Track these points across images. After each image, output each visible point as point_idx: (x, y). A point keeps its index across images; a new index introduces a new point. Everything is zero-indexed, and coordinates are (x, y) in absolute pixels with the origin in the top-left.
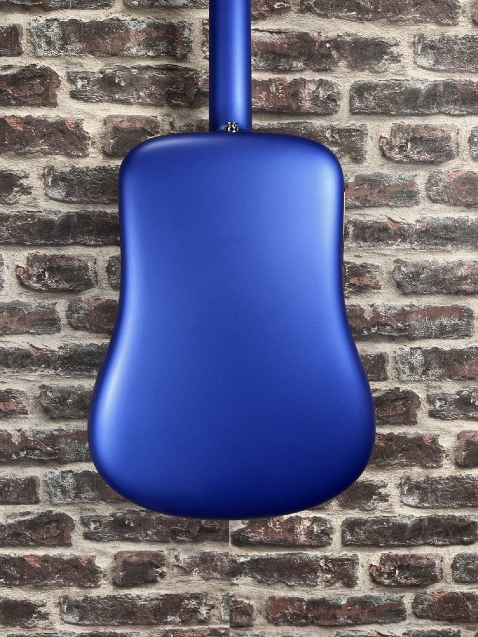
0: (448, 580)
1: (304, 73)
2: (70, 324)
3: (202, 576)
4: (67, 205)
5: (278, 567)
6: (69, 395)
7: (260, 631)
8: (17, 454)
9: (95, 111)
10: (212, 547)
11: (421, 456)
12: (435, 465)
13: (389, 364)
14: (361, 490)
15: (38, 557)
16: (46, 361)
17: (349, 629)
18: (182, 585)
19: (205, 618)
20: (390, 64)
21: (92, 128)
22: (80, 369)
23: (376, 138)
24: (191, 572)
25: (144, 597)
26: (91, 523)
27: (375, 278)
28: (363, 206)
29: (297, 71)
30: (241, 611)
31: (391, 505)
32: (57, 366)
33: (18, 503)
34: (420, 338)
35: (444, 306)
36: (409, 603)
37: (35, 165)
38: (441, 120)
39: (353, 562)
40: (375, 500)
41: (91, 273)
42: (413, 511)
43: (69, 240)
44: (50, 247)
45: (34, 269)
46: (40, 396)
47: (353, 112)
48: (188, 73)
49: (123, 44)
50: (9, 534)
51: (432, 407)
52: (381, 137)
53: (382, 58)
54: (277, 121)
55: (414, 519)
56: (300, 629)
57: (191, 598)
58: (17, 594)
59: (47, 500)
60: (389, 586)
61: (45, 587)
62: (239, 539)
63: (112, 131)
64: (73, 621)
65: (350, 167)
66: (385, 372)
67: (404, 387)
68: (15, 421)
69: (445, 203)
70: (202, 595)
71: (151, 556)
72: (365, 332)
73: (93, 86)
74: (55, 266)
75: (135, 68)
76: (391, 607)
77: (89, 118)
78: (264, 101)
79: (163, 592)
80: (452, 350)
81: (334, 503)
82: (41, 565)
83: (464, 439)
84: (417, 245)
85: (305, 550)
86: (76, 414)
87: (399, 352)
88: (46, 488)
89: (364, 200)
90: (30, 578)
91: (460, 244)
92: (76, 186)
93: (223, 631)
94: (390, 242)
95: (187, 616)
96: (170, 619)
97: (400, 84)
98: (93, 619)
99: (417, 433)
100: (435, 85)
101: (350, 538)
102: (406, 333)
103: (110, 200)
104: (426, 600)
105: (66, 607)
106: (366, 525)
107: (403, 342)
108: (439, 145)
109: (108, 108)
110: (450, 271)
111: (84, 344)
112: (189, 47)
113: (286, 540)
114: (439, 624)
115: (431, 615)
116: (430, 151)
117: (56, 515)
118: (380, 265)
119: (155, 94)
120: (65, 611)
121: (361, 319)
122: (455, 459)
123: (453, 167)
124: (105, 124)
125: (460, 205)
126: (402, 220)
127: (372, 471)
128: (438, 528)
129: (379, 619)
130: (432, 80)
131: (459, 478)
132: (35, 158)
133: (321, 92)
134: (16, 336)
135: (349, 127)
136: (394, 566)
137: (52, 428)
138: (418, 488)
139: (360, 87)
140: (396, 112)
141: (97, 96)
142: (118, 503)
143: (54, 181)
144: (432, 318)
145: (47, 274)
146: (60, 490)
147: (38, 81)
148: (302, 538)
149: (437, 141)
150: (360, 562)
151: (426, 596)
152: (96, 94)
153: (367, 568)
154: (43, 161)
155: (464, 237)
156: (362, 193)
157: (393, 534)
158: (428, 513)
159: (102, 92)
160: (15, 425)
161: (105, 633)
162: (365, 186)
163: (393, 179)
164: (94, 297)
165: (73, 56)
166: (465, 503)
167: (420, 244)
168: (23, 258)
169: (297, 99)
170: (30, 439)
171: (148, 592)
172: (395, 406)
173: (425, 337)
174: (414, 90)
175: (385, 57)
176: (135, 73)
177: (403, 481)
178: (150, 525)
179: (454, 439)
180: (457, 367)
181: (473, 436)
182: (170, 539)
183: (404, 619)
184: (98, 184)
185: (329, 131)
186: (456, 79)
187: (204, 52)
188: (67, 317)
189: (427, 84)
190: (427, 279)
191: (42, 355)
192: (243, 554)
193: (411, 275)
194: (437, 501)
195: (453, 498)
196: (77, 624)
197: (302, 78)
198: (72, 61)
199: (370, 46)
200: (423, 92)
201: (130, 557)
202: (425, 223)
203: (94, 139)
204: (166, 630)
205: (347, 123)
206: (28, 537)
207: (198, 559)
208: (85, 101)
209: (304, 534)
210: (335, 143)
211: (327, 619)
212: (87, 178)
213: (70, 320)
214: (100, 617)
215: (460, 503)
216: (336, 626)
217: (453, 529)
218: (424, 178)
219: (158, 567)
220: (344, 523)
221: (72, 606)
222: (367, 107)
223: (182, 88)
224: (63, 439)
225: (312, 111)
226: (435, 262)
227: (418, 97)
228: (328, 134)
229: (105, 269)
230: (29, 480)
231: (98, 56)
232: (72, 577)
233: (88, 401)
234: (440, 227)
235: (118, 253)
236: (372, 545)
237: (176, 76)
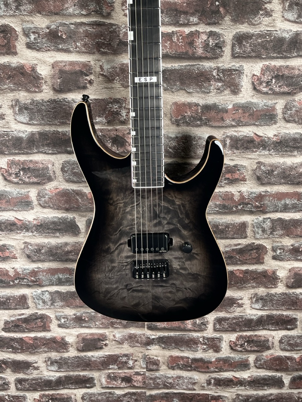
0: (277, 349)
1: (199, 26)
2: (40, 205)
3: (129, 345)
4: (31, 126)
5: (174, 341)
6: (43, 247)
7: (164, 373)
8: (13, 282)
9: (45, 58)
10: (135, 330)
11: (265, 282)
12: (273, 287)
13: (249, 228)
14: (227, 301)
15: (31, 337)
16: (26, 227)
17: (216, 374)
18: (118, 350)
19: (132, 366)
20: (264, 18)
21: (44, 71)
22: (48, 232)
23: (250, 75)
24: (123, 343)
25: (96, 356)
26: (62, 319)
27: (243, 174)
28: (238, 125)
29: (193, 24)
30: (152, 363)
31: (245, 309)
32: (33, 230)
33: (16, 309)
34: (270, 212)
35: (288, 192)
36: (252, 360)
37: (5, 99)
38: (299, 61)
39: (220, 339)
40: (235, 307)
41: (51, 172)
42: (258, 312)
43: (34, 150)
44: (22, 155)
45: (13, 169)
46: (24, 248)
47: (234, 56)
48: (112, 27)
49: (63, 5)
50: (12, 326)
51: (275, 253)
52: (254, 75)
53: (258, 13)
54: (178, 63)
55: (258, 316)
56: (187, 372)
57: (123, 356)
58: (20, 357)
59: (34, 306)
60: (241, 351)
61: (36, 353)
62: (151, 326)
63: (58, 73)
64: (54, 370)
65: (230, 98)
66: (245, 233)
67: (257, 242)
68: (10, 263)
69: (296, 122)
70: (130, 355)
71: (99, 335)
72: (234, 208)
73: (42, 38)
74: (26, 167)
75: (72, 24)
76: (242, 363)
77: (41, 63)
79: (107, 354)
80: (291, 219)
82: (33, 342)
83: (293, 272)
84: (273, 152)
85: (191, 333)
86: (48, 259)
87: (256, 221)
88: (33, 300)
89: (238, 121)
90: (27, 349)
92: (36, 113)
93: (142, 373)
94: (255, 150)
95: (121, 365)
96: (111, 367)
97: (270, 33)
98: (66, 368)
99: (263, 269)
100: (297, 34)
101: (219, 327)
102: (261, 209)
103: (60, 122)
104: (262, 359)
105: (49, 362)
107: (259, 215)
108: (295, 81)
109: (54, 55)
110: (294, 169)
111: (50, 217)
112: (112, 6)
113: (179, 327)
114: (269, 372)
115: (265, 367)
116: (288, 86)
117: (40, 315)
118: (247, 165)
119: (88, 44)
120: (49, 365)
121: (231, 200)
122: (286, 283)
124: (53, 67)
126: (264, 135)
127: (234, 290)
128: (272, 320)
129: (234, 369)
130: (295, 30)
131: (288, 294)
132: (5, 94)
133: (211, 41)
134: (5, 212)
135: (231, 67)
136: (244, 341)
137: (33, 267)
138: (261, 299)
139: (240, 37)
140: (266, 56)
141: (46, 46)
142: (77, 308)
143: (20, 110)
144: (280, 199)
145: (22, 173)
146: (41, 301)
147: (1, 35)
148: (189, 326)
149: (294, 77)
150: (224, 339)
151: (262, 357)
152: (45, 45)
153: (228, 342)
154: (11, 96)
156: (237, 116)
157: (245, 324)
158: (267, 313)
159: (49, 43)
160: (10, 265)
161: (73, 375)
162: (240, 111)
163: (260, 106)
164: (55, 187)
165: (26, 15)
166: (290, 307)
167: (275, 151)
168: (4, 162)
169: (193, 47)
170: (20, 273)
171: (98, 354)
172: (251, 254)
173: (273, 212)
174: (281, 38)
175: (260, 12)
176: (72, 28)
177: (253, 295)
178: (97, 319)
179: (286, 272)
180: (293, 230)
181: (299, 270)
182: (110, 326)
183: (249, 369)
184: (51, 111)
185: (216, 71)
187: (123, 10)
188: (38, 200)
189: (290, 34)
190: (278, 174)
191: (23, 224)
192: (154, 334)
193: (267, 172)
194: (273, 306)
195: (283, 304)
196: (57, 371)
197: (196, 30)
198: (25, 19)
199: (249, 3)
200: (287, 40)
201: (86, 336)
202: (280, 137)
203: (46, 79)
204: (109, 372)
205: (229, 64)
206: (24, 327)
207: (127, 337)
208: (38, 50)
209: (191, 325)
210: (219, 80)
211: (203, 368)
212: (43, 107)
213: (39, 202)
214: (70, 367)
215: (287, 307)
216: (208, 372)
217: (281, 321)
218: (282, 105)
219: (103, 341)
220: (215, 319)
221: (53, 362)
222: (245, 52)
223: (108, 39)
224: (41, 273)
225: (203, 56)
226: (285, 163)
227: (283, 44)
228: (215, 73)
229: (60, 169)
230: (22, 296)
231: (45, 15)
232: (52, 347)
233: (55, 251)
234: (290, 139)
235: (68, 159)
236: (232, 331)
237: (103, 30)
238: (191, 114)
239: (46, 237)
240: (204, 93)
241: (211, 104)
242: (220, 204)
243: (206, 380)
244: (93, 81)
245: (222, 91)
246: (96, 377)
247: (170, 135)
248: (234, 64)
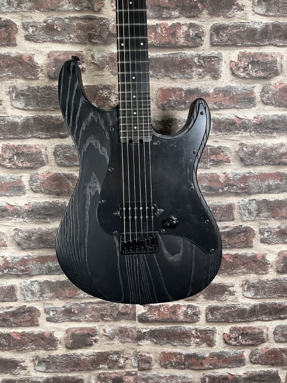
0: (271, 341)
1: (180, 19)
2: (32, 189)
3: (120, 341)
4: (26, 112)
5: (167, 334)
6: (33, 234)
7: (156, 372)
8: (2, 271)
9: (42, 48)
10: (126, 324)
11: (256, 267)
12: (264, 273)
13: (235, 211)
14: (218, 289)
15: (18, 333)
16: (18, 213)
17: (211, 371)
18: (108, 346)
19: (123, 365)
20: (237, 11)
21: (40, 60)
22: (39, 218)
23: (228, 62)
24: (113, 338)
25: (85, 354)
26: (51, 312)
27: (227, 155)
28: (220, 109)
29: (175, 18)
30: (144, 361)
31: (237, 298)
32: (25, 216)
33: (4, 301)
34: (255, 193)
35: (270, 172)
36: (247, 355)
37: (4, 85)
38: (271, 49)
39: (213, 332)
40: (226, 294)
41: (44, 156)
42: (250, 301)
44: (16, 140)
45: (7, 154)
46: (15, 235)
47: (213, 45)
48: (102, 21)
49: (59, 2)
51: (262, 236)
52: (232, 61)
53: (232, 8)
54: (162, 52)
55: (251, 305)
56: (181, 371)
57: (114, 354)
58: (7, 355)
59: (22, 299)
60: (235, 345)
61: (24, 351)
62: (142, 318)
63: (53, 62)
64: (42, 370)
65: (211, 83)
66: (233, 215)
67: (245, 225)
69: (273, 105)
70: (121, 352)
71: (89, 330)
72: (220, 190)
73: (39, 31)
74: (20, 152)
75: (67, 18)
76: (237, 358)
77: (38, 53)
78: (153, 39)
79: (97, 351)
80: (275, 200)
81: (201, 297)
82: (21, 338)
83: (282, 256)
85: (183, 325)
86: (38, 246)
87: (243, 203)
88: (21, 292)
89: (220, 104)
90: (14, 346)
91: (282, 132)
92: (32, 99)
93: (134, 373)
94: (236, 132)
95: (111, 364)
96: (101, 366)
97: (243, 25)
98: (54, 368)
99: (253, 253)
100: (267, 26)
101: (211, 317)
102: (246, 191)
103: (54, 108)
104: (258, 353)
105: (37, 362)
106: (221, 310)
107: (244, 196)
108: (269, 66)
109: (50, 46)
110: (275, 150)
111: (41, 202)
112: (103, 3)
113: (171, 318)
114: (265, 367)
115: (261, 362)
116: (263, 71)
117: (28, 308)
118: (230, 147)
119: (80, 36)
120: (37, 364)
121: (217, 182)
122: (276, 268)
123: (279, 81)
124: (49, 57)
125: (282, 106)
126: (244, 117)
127: (225, 277)
128: (265, 310)
129: (229, 365)
130: (265, 22)
131: (279, 280)
132: (3, 81)
133: (191, 31)
135: (210, 55)
136: (238, 334)
137: (23, 255)
138: (253, 287)
139: (217, 28)
140: (241, 44)
141: (42, 38)
142: (67, 299)
143: (17, 96)
144: (263, 180)
145: (15, 157)
146: (30, 292)
147: (3, 29)
148: (181, 317)
149: (269, 63)
150: (217, 332)
151: (258, 351)
152: (42, 37)
153: (222, 335)
154: (9, 83)
155: (285, 127)
156: (218, 100)
157: (238, 315)
158: (260, 302)
159: (46, 35)
161: (62, 377)
162: (220, 95)
163: (239, 90)
164: (47, 171)
165: (26, 11)
166: (282, 295)
167: (256, 133)
169: (175, 37)
170: (10, 262)
171: (87, 351)
172: (239, 237)
173: (258, 193)
174: (253, 29)
176: (67, 22)
177: (244, 282)
178: (87, 311)
179: (276, 256)
180: (278, 211)
182: (100, 319)
183: (244, 365)
184: (46, 97)
185: (197, 58)
186: (280, 22)
187: (112, 6)
188: (30, 185)
189: (261, 25)
190: (260, 155)
191: (15, 210)
192: (145, 327)
193: (250, 153)
194: (265, 294)
195: (275, 292)
196: (45, 372)
197: (178, 22)
198: (25, 15)
200: (259, 30)
201: (75, 331)
202: (260, 119)
203: (42, 68)
204: (99, 373)
205: (208, 52)
206: (12, 321)
207: (118, 331)
208: (35, 42)
209: (182, 315)
210: (201, 66)
211: (197, 365)
212: (39, 94)
213: (31, 186)
214: (58, 367)
215: (279, 295)
216: (202, 369)
217: (275, 310)
218: (260, 89)
219: (93, 336)
220: (207, 308)
221: (41, 361)
222: (222, 41)
223: (99, 31)
224: (31, 262)
225: (185, 45)
226: (266, 144)
227: (256, 34)
228: (196, 60)
229: (53, 153)
230: (10, 287)
231: (43, 11)
232: (40, 344)
233: (45, 238)
234: (269, 121)
235: (61, 143)
236: (224, 322)
237: (94, 23)
238: (175, 98)
239: (36, 223)
240: (187, 78)
241: (194, 89)
242: (207, 186)
243: (201, 379)
244: (85, 69)
245: (203, 77)
246: (86, 378)
247: (157, 119)
248: (213, 51)
